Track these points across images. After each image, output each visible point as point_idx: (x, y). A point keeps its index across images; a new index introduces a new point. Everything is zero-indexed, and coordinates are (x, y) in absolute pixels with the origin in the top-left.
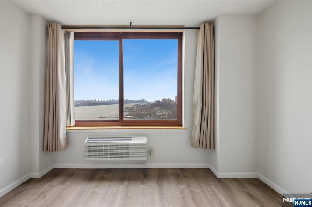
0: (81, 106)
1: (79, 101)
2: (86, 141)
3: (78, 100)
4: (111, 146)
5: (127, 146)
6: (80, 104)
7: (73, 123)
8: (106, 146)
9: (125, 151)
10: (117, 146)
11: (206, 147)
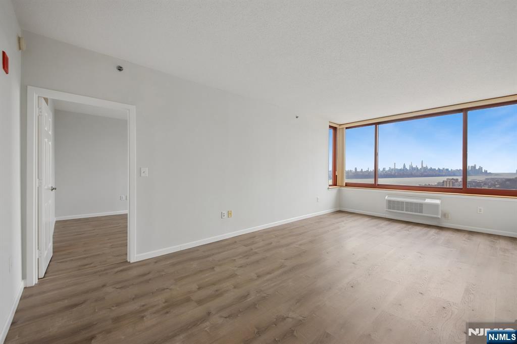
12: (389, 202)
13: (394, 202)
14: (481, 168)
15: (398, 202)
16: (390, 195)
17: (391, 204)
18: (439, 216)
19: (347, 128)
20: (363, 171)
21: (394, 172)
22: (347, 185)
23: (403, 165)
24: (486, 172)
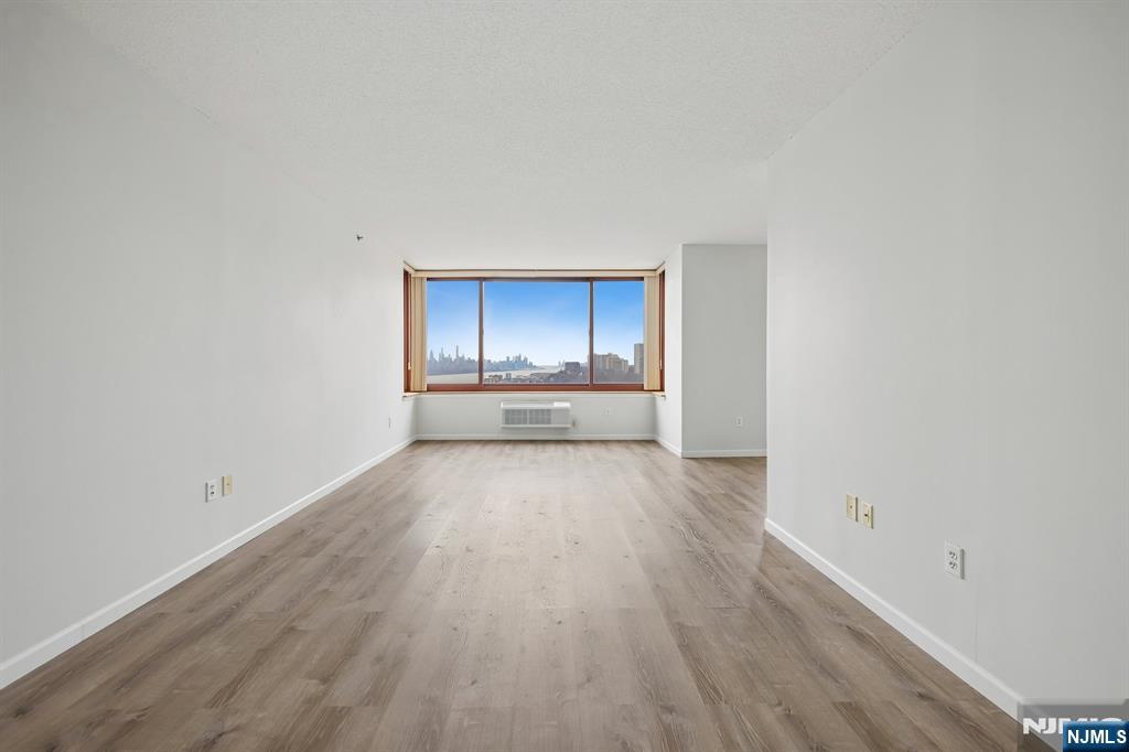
12: (507, 412)
13: (513, 411)
14: (526, 359)
15: (519, 411)
16: (507, 401)
17: (510, 416)
18: (569, 426)
19: (428, 279)
22: (431, 389)
24: (531, 364)
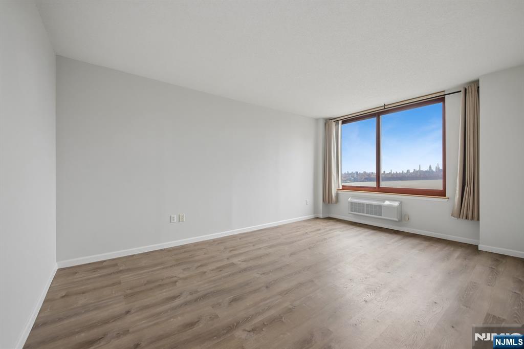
0: (354, 181)
1: (350, 174)
2: (349, 200)
3: (350, 172)
4: (367, 205)
5: (380, 207)
6: (353, 179)
7: (341, 188)
8: (363, 204)
9: (378, 209)
10: (371, 205)
11: (473, 218)
20: (386, 173)
21: (419, 174)
23: (429, 167)
